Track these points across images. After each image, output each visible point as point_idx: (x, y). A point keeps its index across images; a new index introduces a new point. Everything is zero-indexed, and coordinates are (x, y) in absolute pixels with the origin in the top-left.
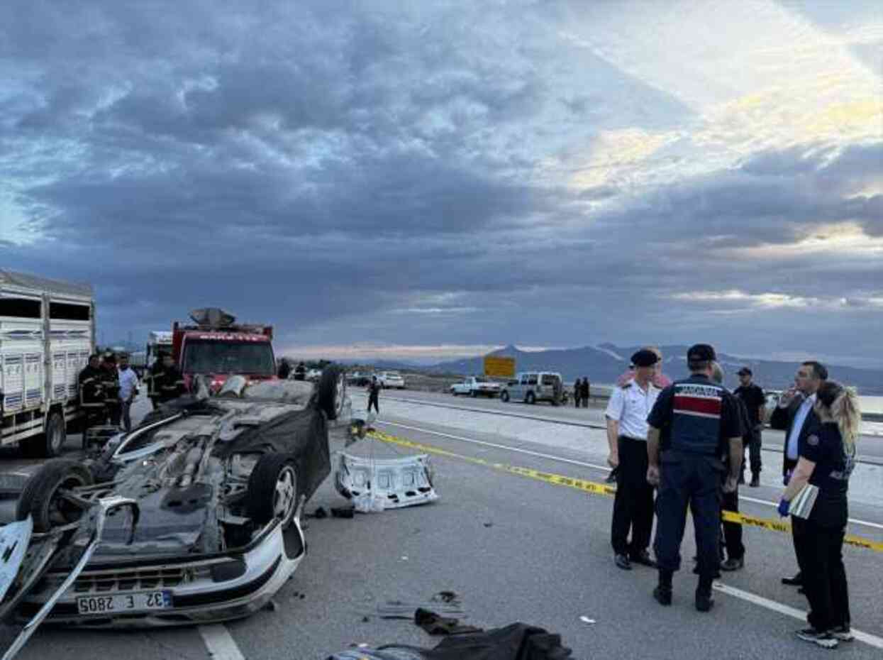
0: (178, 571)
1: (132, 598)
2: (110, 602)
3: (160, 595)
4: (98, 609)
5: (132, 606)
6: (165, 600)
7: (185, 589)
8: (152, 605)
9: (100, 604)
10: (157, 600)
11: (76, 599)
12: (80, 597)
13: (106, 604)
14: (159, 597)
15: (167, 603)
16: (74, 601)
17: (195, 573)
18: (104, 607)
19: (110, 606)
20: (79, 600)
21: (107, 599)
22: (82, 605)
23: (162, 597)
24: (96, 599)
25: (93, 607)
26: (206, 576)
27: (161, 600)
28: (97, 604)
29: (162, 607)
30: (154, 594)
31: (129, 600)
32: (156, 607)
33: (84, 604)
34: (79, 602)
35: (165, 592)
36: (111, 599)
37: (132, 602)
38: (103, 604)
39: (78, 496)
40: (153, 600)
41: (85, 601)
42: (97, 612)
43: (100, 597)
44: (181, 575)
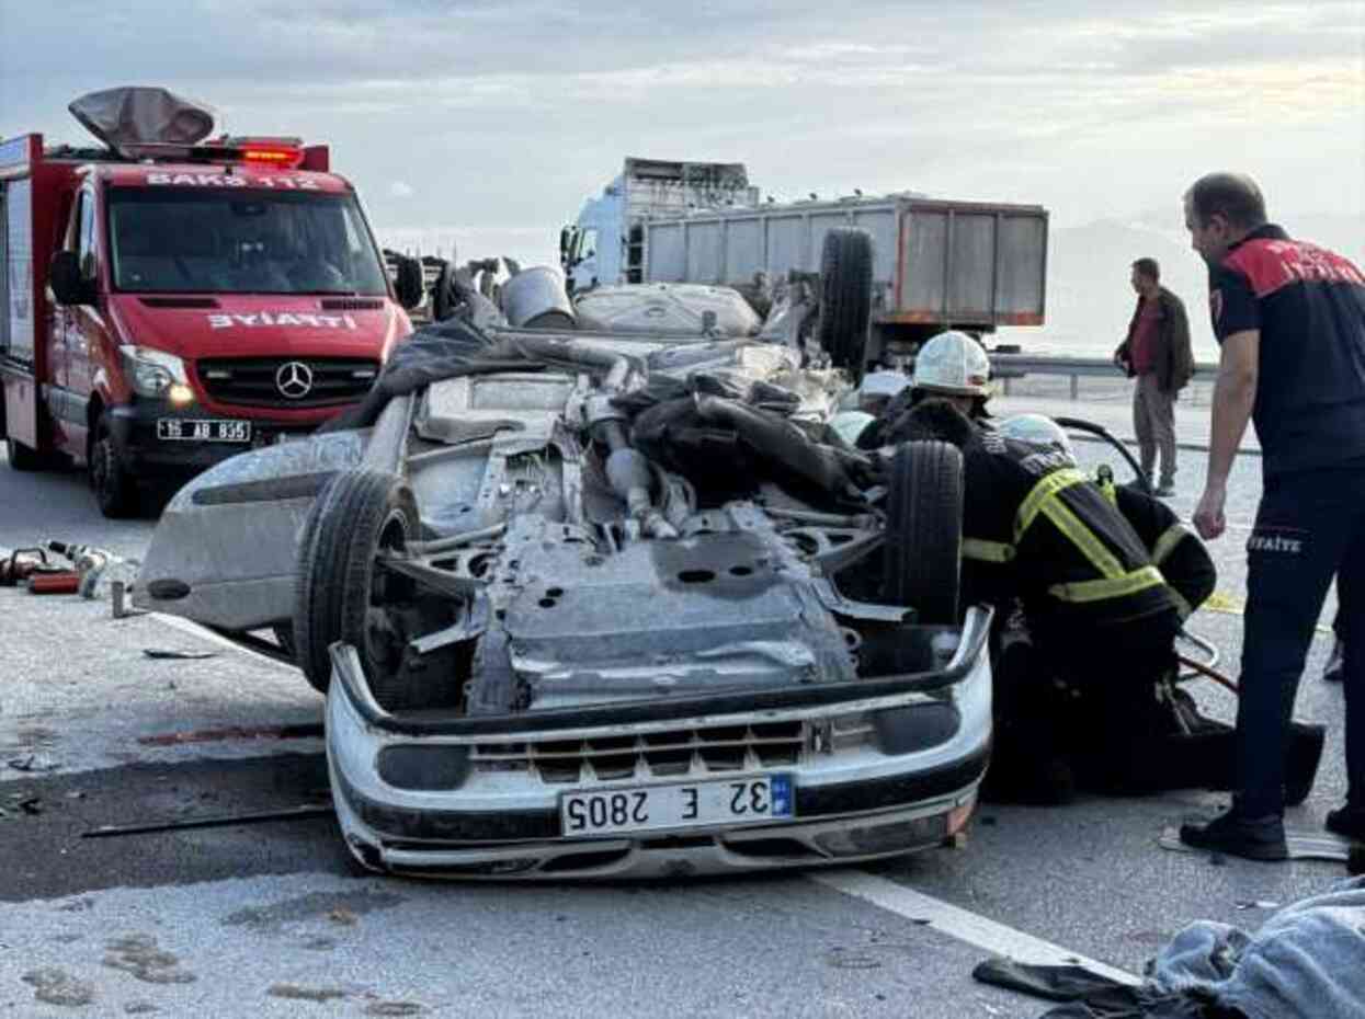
0: (793, 727)
1: (694, 792)
2: (639, 805)
3: (763, 786)
4: (609, 822)
5: (694, 815)
6: (775, 796)
7: (814, 772)
8: (744, 809)
9: (616, 810)
10: (757, 797)
11: (560, 796)
12: (567, 793)
13: (630, 810)
14: (759, 791)
15: (779, 804)
16: (553, 804)
17: (836, 733)
18: (625, 815)
19: (640, 815)
20: (567, 800)
21: (636, 795)
22: (572, 814)
23: (768, 792)
24: (608, 797)
25: (598, 819)
26: (865, 741)
27: (765, 796)
28: (609, 810)
29: (766, 817)
30: (750, 783)
31: (689, 799)
32: (750, 817)
33: (578, 809)
34: (565, 808)
35: (776, 779)
36: (644, 796)
37: (693, 804)
38: (623, 810)
39: (425, 563)
40: (746, 799)
41: (581, 803)
42: (610, 828)
43: (615, 793)
44: (802, 738)
